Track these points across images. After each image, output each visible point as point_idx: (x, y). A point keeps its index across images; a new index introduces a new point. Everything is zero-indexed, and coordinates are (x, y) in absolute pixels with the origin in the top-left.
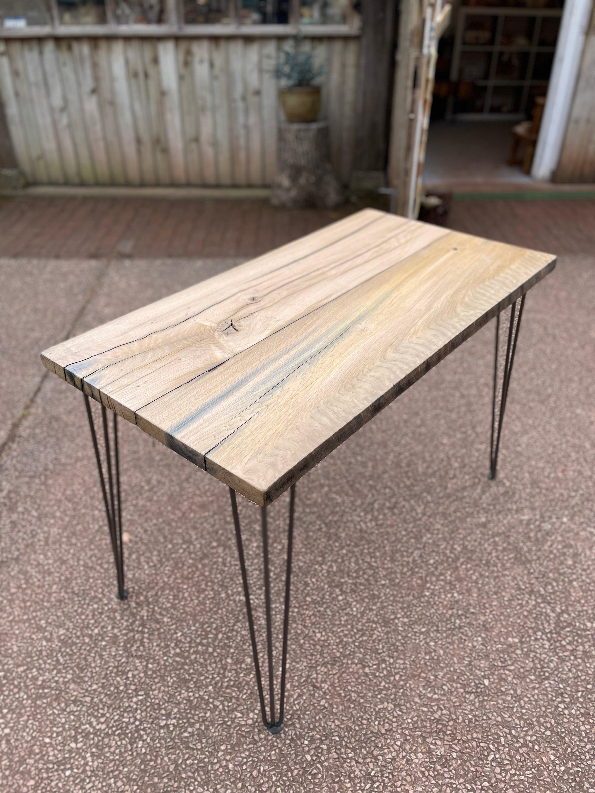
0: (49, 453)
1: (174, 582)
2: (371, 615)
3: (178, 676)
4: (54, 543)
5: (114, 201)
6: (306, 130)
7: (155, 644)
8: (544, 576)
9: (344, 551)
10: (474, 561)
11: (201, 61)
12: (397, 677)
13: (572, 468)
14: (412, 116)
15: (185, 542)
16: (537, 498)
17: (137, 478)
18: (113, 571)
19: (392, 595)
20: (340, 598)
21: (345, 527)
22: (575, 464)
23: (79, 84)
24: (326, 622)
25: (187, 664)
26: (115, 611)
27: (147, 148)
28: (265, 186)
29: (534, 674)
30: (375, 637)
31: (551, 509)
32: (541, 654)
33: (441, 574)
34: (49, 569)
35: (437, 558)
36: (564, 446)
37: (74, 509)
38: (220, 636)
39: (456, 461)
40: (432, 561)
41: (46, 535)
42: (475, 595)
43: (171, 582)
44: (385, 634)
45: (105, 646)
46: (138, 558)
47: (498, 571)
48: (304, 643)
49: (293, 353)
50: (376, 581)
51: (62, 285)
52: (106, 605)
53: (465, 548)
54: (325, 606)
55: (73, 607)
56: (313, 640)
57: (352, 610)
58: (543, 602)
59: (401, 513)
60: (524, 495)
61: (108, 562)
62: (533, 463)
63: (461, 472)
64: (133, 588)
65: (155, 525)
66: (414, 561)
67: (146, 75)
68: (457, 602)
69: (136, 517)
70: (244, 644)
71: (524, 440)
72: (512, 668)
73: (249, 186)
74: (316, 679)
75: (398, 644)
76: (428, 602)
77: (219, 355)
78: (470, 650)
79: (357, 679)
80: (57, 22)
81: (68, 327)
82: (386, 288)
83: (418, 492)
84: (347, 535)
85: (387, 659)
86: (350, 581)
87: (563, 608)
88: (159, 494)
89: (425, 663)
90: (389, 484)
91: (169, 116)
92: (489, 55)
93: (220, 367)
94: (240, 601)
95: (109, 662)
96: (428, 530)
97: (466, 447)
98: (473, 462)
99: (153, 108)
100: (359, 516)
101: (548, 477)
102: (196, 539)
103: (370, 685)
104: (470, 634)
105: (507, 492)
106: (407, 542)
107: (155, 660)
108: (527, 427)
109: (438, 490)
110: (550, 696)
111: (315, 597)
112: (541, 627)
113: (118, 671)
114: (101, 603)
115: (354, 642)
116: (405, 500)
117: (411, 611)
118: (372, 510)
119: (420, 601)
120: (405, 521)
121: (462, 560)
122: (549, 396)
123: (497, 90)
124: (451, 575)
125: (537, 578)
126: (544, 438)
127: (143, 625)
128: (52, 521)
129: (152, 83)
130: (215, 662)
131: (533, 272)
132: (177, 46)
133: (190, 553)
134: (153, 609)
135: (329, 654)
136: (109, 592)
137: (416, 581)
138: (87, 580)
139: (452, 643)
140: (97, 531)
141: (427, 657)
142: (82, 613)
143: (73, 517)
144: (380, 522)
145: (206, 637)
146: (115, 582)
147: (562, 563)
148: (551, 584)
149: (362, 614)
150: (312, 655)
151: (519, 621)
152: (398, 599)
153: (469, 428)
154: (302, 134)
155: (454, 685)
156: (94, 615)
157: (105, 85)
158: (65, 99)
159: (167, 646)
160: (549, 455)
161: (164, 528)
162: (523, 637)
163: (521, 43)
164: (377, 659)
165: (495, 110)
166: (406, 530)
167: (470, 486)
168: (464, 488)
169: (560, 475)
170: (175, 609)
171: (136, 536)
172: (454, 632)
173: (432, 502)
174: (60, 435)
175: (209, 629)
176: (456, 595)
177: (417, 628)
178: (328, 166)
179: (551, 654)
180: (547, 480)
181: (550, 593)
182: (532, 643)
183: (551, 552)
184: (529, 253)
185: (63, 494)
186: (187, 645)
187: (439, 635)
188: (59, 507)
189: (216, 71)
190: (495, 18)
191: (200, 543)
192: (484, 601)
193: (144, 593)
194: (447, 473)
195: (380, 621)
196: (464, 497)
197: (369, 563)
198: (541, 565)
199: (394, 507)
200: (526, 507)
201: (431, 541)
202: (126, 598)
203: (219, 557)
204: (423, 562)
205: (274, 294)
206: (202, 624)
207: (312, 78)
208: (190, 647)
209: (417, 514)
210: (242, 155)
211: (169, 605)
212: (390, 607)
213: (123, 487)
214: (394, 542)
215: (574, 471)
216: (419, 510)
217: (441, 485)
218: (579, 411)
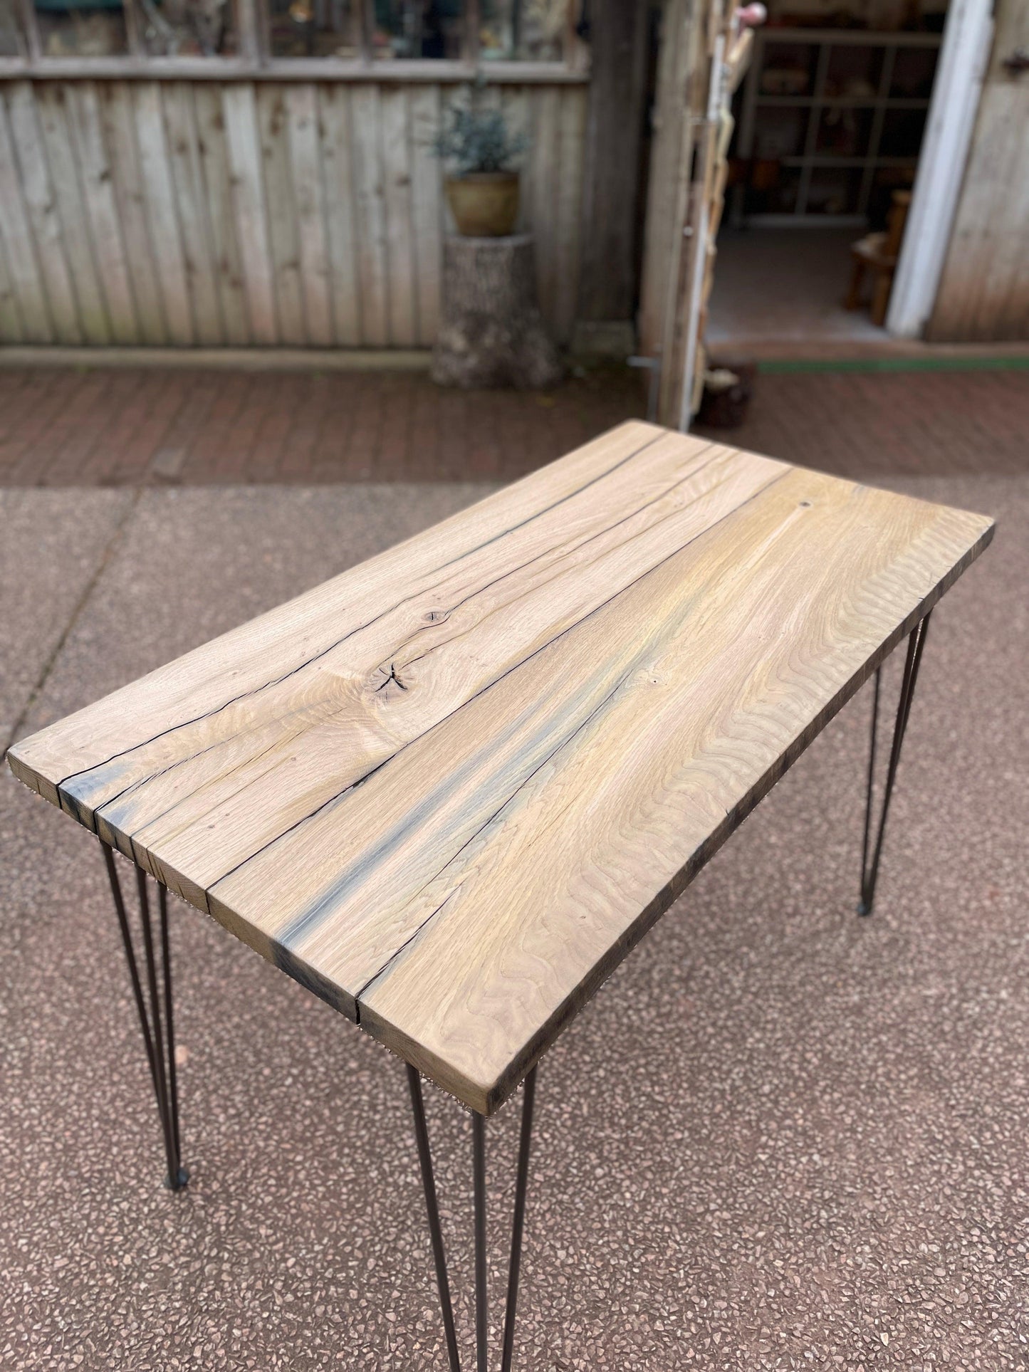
0: (28, 880)
1: (277, 1147)
2: (660, 1206)
3: (292, 1352)
4: (41, 1070)
5: (145, 374)
6: (495, 250)
7: (244, 1285)
8: (976, 1111)
9: (602, 1073)
10: (845, 1084)
11: (303, 125)
12: (717, 1338)
13: (1008, 890)
14: (689, 231)
15: (296, 1062)
16: (950, 952)
17: (200, 928)
18: (156, 1131)
19: (697, 1162)
20: (599, 1172)
21: (601, 1021)
22: (1012, 880)
23: (78, 164)
24: (574, 1226)
25: (308, 1326)
26: (163, 1216)
27: (205, 279)
28: (420, 347)
29: (972, 1317)
30: (669, 1253)
31: (976, 973)
32: (981, 1274)
33: (786, 1115)
34: (31, 1127)
35: (776, 1081)
36: (989, 845)
37: (80, 999)
38: (371, 1263)
39: (797, 879)
40: (767, 1089)
41: (25, 1055)
42: (852, 1157)
43: (271, 1149)
44: (689, 1246)
45: (147, 1291)
46: (206, 1100)
47: (891, 1104)
48: (536, 1273)
49: (520, 737)
50: (666, 1134)
51: (51, 539)
52: (145, 1202)
53: (826, 1057)
54: (570, 1190)
55: (80, 1209)
56: (552, 1264)
57: (623, 1198)
58: (978, 1167)
59: (702, 991)
60: (926, 947)
61: (146, 1110)
62: (937, 880)
63: (807, 901)
64: (197, 1163)
65: (237, 1026)
66: (734, 1088)
67: (202, 148)
68: (819, 1172)
69: (200, 1012)
70: (419, 1278)
71: (916, 834)
72: (931, 1306)
73: (391, 347)
74: (562, 1348)
75: (714, 1267)
76: (766, 1174)
77: (374, 748)
78: (852, 1273)
79: (640, 1346)
80: (36, 51)
81: (64, 622)
82: (684, 590)
83: (732, 945)
84: (604, 1037)
85: (696, 1299)
86: (616, 1136)
87: (1016, 1177)
88: (242, 961)
89: (769, 1306)
90: (677, 929)
91: (243, 222)
92: (805, 112)
93: (378, 777)
94: (407, 1184)
95: (154, 1326)
96: (755, 1023)
97: (811, 851)
98: (827, 880)
99: (215, 208)
100: (625, 998)
101: (966, 908)
102: (318, 1054)
103: (666, 1358)
104: (848, 1241)
105: (893, 942)
106: (717, 1050)
107: (244, 1320)
108: (920, 809)
109: (769, 939)
110: (1004, 1361)
111: (550, 1173)
112: (978, 1219)
113: (173, 1344)
114: (135, 1199)
115: (631, 1266)
116: (708, 962)
117: (735, 1196)
118: (648, 983)
119: (750, 1173)
120: (711, 1005)
121: (822, 1084)
122: (953, 746)
123: (819, 174)
124: (804, 1117)
125: (963, 1116)
126: (951, 831)
127: (218, 1243)
128: (36, 1025)
129: (212, 162)
130: (363, 1321)
131: (958, 553)
132: (257, 97)
133: (306, 1085)
134: (238, 1208)
135: (585, 1294)
136: (149, 1173)
137: (740, 1132)
138: (108, 1150)
139: (816, 1261)
140: (124, 1044)
141: (772, 1293)
142: (99, 1222)
143: (77, 1014)
144: (664, 1010)
145: (345, 1268)
146: (162, 1153)
147: (1006, 1084)
148: (989, 1128)
149: (644, 1204)
150: (551, 1297)
151: (937, 1208)
152: (709, 1170)
153: (816, 812)
154: (487, 258)
155: (826, 1348)
156: (122, 1225)
157: (126, 167)
158: (52, 190)
159: (268, 1288)
160: (965, 864)
161: (254, 1033)
162: (946, 1240)
163: (859, 92)
164: (677, 1300)
165: (815, 208)
166: (714, 1024)
167: (826, 930)
168: (816, 934)
169: (987, 903)
170: (280, 1207)
171: (202, 1053)
172: (819, 1238)
173: (760, 963)
174: (50, 844)
175: (348, 1249)
176: (816, 1157)
177: (748, 1232)
178: (534, 314)
179: (1000, 1273)
180: (964, 915)
181: (988, 1146)
182: (964, 1252)
183: (985, 1062)
184: (943, 512)
185: (58, 966)
186: (308, 1285)
187: (790, 1244)
188: (50, 994)
189: (330, 141)
190: (815, 49)
191: (325, 1064)
192: (870, 1169)
193: (220, 1175)
194: (781, 904)
195: (678, 1220)
196: (816, 953)
197: (648, 1096)
198: (968, 1088)
199: (689, 977)
200: (932, 971)
201: (762, 1046)
202: (185, 1185)
203: (363, 1091)
204: (750, 1090)
205: (471, 606)
206: (335, 1238)
207: (505, 157)
208: (314, 1290)
209: (733, 990)
210: (378, 292)
211: (268, 1199)
212: (695, 1189)
213: (175, 948)
214: (693, 1049)
215: (1011, 895)
216: (737, 981)
217: (772, 931)
218: (1009, 775)
